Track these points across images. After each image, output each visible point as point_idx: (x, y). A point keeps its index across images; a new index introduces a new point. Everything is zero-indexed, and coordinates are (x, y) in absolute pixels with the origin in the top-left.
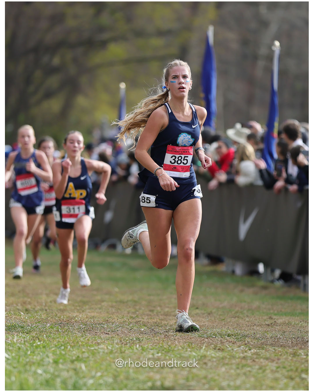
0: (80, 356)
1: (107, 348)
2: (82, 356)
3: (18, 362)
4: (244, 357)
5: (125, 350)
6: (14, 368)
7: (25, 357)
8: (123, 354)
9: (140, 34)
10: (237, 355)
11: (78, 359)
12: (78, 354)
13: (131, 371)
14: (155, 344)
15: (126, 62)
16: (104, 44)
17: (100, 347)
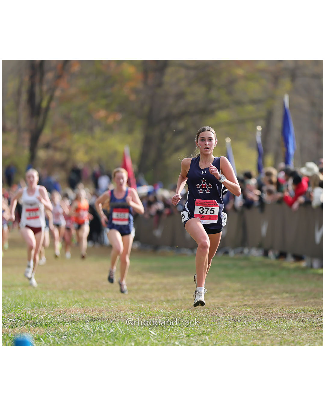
0: (205, 331)
1: (224, 324)
2: (206, 331)
3: (162, 337)
4: (320, 326)
5: (236, 325)
6: (159, 341)
7: (166, 334)
8: (235, 328)
9: (239, 103)
10: (316, 325)
11: (204, 333)
12: (203, 330)
13: (241, 339)
14: (257, 320)
15: (229, 123)
16: (212, 112)
17: (218, 324)
